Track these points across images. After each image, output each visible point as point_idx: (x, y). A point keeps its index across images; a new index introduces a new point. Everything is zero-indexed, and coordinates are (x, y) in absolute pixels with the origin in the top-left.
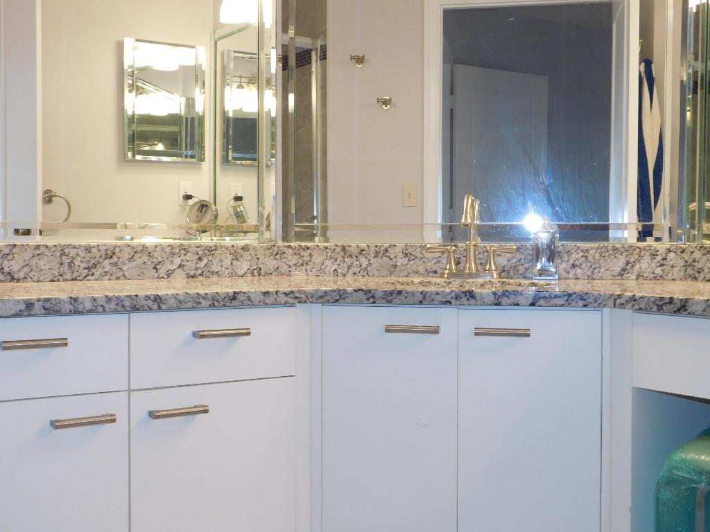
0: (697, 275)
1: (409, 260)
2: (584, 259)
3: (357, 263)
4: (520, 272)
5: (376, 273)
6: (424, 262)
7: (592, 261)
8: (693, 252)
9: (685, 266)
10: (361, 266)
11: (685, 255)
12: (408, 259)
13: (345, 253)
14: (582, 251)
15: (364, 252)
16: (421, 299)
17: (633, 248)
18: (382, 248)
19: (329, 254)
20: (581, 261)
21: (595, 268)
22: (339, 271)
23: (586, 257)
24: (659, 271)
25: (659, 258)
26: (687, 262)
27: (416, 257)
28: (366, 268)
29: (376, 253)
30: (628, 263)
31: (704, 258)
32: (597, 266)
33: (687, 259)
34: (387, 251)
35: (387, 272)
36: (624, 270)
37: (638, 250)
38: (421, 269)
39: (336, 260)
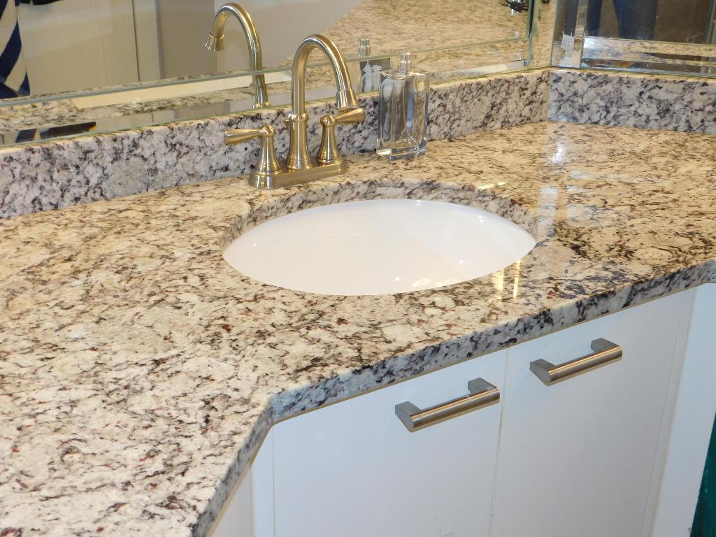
0: (577, 114)
1: (179, 156)
2: (441, 109)
3: (80, 178)
4: (357, 144)
5: (118, 190)
6: (205, 154)
7: (451, 110)
8: (574, 82)
9: (559, 101)
10: (88, 182)
11: (561, 86)
12: (176, 154)
13: (52, 164)
14: (440, 97)
15: (91, 156)
16: (470, 350)
17: (500, 83)
18: (126, 142)
19: (17, 172)
20: (438, 113)
21: (455, 120)
22: (44, 200)
23: (444, 106)
24: (526, 112)
25: (528, 93)
26: (562, 95)
27: (190, 148)
28: (98, 185)
29: (116, 153)
30: (493, 106)
31: (592, 92)
32: (457, 116)
33: (563, 91)
34: (135, 145)
35: (140, 185)
36: (488, 117)
37: (506, 85)
38: (202, 168)
39: (34, 179)
